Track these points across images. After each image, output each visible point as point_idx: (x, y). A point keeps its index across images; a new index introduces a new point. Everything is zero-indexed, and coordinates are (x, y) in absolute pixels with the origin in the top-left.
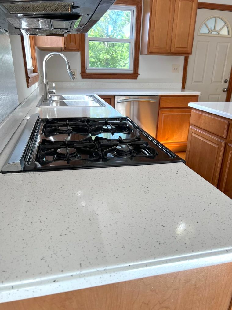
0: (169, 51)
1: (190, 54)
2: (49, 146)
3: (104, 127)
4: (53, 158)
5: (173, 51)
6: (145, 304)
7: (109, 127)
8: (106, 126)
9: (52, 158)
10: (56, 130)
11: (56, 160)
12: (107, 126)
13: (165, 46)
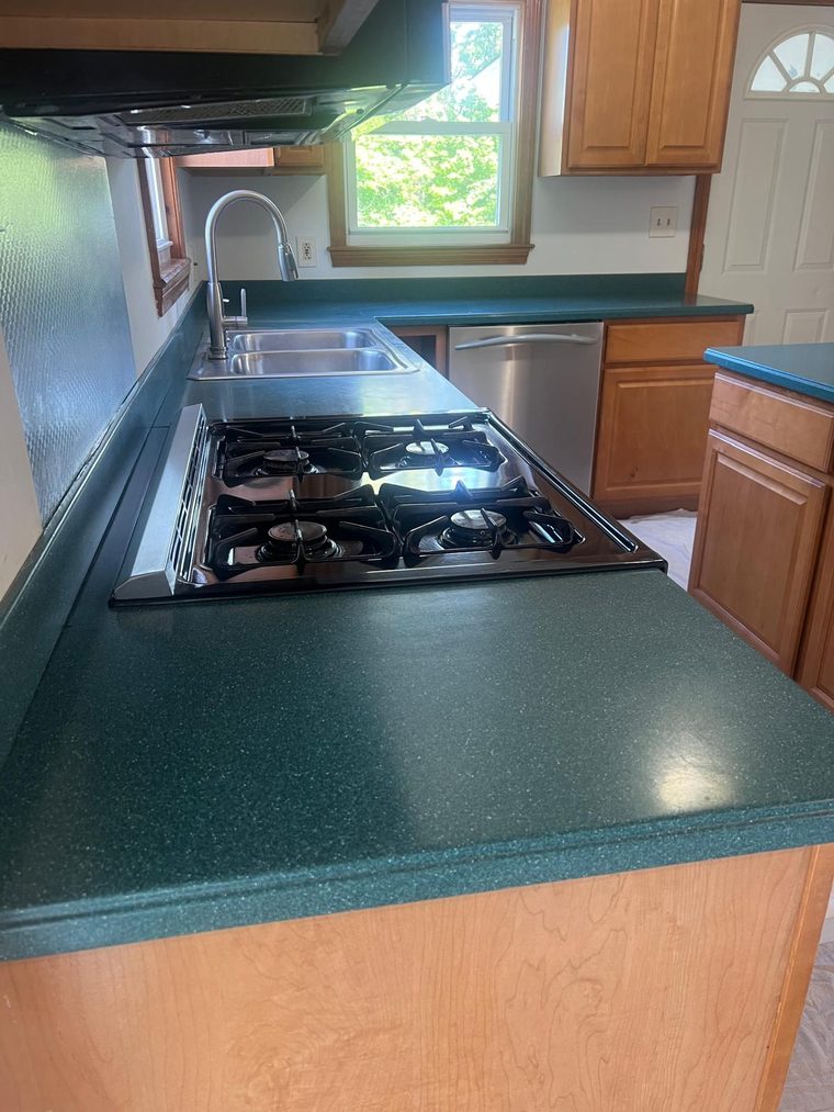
0: (638, 162)
1: (717, 168)
2: (242, 518)
3: (412, 448)
4: (257, 556)
5: (652, 159)
6: (531, 966)
7: (427, 447)
8: (419, 445)
9: (253, 554)
10: (259, 462)
11: (265, 561)
12: (422, 443)
13: (626, 144)
